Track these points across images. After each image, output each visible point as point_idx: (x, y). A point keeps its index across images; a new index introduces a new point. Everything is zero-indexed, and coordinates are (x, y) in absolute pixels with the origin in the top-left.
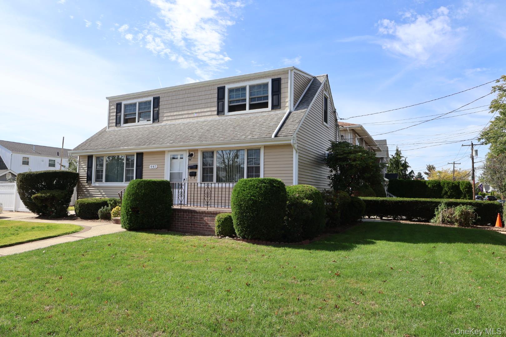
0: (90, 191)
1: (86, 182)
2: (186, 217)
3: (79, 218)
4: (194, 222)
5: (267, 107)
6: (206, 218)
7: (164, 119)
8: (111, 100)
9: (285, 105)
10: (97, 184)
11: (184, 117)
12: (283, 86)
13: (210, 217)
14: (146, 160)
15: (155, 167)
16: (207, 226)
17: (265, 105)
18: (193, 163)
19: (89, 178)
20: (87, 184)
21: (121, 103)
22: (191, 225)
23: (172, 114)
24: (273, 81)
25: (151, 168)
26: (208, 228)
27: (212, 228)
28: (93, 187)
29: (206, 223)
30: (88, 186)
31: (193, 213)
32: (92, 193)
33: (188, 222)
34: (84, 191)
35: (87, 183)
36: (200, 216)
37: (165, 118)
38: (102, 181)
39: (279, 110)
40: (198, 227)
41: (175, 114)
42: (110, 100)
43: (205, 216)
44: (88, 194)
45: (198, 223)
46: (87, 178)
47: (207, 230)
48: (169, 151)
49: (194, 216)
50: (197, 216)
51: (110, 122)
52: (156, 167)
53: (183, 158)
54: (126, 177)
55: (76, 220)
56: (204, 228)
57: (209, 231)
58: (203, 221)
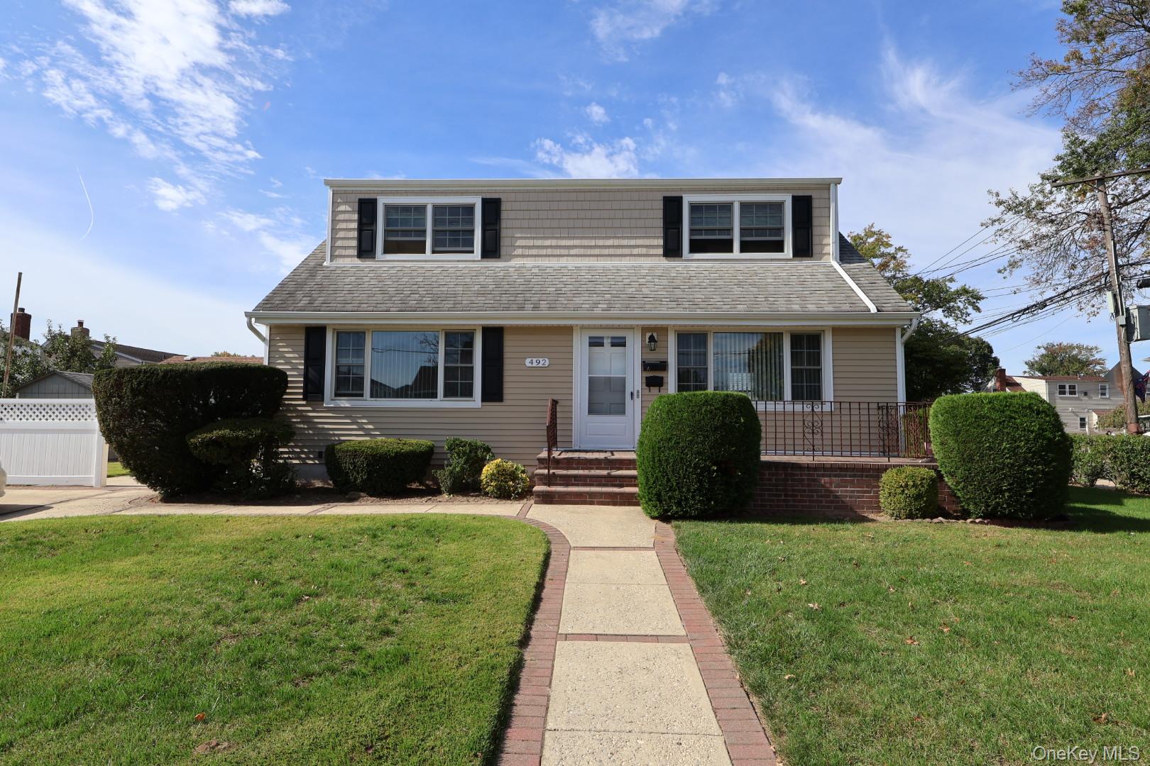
0: (316, 420)
1: (301, 397)
2: (769, 480)
3: (362, 494)
4: (793, 490)
5: (782, 250)
6: (824, 480)
7: (516, 253)
8: (338, 189)
9: (822, 250)
10: (344, 403)
11: (573, 252)
12: (815, 213)
13: (835, 476)
14: (511, 347)
15: (542, 362)
16: (829, 496)
17: (779, 247)
18: (654, 357)
19: (313, 390)
20: (304, 403)
21: (376, 199)
22: (786, 495)
23: (539, 243)
24: (796, 199)
25: (530, 365)
26: (832, 502)
27: (843, 502)
28: (329, 410)
29: (825, 490)
30: (310, 408)
31: (789, 470)
32: (326, 426)
33: (777, 490)
34: (294, 420)
35: (303, 399)
36: (809, 475)
37: (519, 251)
38: (362, 395)
39: (809, 258)
40: (805, 501)
41: (548, 243)
42: (335, 189)
43: (823, 476)
44: (308, 429)
45: (805, 491)
46: (305, 388)
47: (829, 507)
48: (583, 328)
49: (794, 475)
50: (801, 475)
51: (337, 245)
52: (547, 364)
53: (624, 345)
54: (446, 386)
55: (356, 503)
56: (821, 501)
57: (836, 508)
58: (819, 487)
